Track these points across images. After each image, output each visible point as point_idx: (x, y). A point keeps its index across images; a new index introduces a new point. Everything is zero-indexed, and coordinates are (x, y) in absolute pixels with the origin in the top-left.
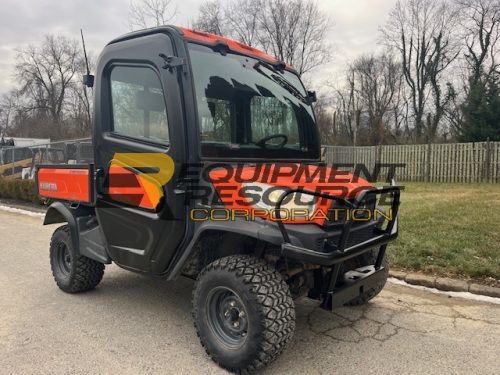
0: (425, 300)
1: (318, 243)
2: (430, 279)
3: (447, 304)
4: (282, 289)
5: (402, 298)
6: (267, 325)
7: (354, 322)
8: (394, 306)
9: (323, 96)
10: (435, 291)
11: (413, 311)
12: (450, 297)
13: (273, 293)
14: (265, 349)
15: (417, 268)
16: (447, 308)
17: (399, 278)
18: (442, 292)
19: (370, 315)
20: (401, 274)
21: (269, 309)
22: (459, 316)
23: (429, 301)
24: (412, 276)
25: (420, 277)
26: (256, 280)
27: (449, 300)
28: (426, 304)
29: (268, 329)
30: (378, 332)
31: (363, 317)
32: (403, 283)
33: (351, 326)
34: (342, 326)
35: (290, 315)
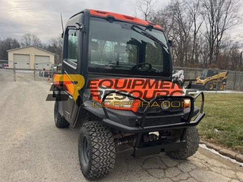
0: (222, 165)
1: (131, 121)
2: (233, 154)
3: (236, 171)
4: (108, 142)
5: (210, 161)
6: (93, 158)
7: (168, 167)
8: (200, 164)
10: (234, 161)
11: (210, 170)
12: (241, 166)
13: (101, 142)
14: (92, 169)
15: (229, 146)
16: (233, 173)
17: (216, 150)
18: (237, 163)
19: (181, 167)
20: (218, 148)
21: (96, 150)
22: (236, 179)
23: (225, 166)
24: (224, 150)
25: (229, 151)
26: (95, 135)
27: (238, 168)
28: (221, 167)
29: (94, 160)
30: (176, 177)
31: (176, 166)
32: (217, 153)
33: (164, 169)
34: (160, 168)
35: (109, 155)
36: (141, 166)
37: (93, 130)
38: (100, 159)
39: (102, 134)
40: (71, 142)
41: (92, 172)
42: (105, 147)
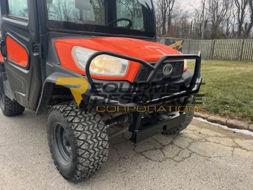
0: (216, 133)
2: (224, 120)
3: (232, 138)
4: (98, 127)
5: (202, 131)
6: (80, 153)
7: (164, 146)
8: (194, 136)
9: (187, 12)
10: (226, 127)
11: (207, 141)
12: (234, 132)
13: (88, 130)
15: (216, 112)
16: (231, 140)
17: (203, 118)
18: (230, 129)
19: (178, 142)
20: (206, 115)
21: (82, 142)
22: (237, 147)
23: (220, 134)
24: (212, 117)
25: (218, 118)
26: (76, 120)
27: (233, 135)
28: (217, 136)
29: (81, 156)
30: (177, 155)
31: (172, 143)
32: (205, 121)
33: (161, 149)
34: (155, 149)
35: (102, 146)
36: (134, 150)
37: (73, 114)
38: (90, 154)
39: (88, 119)
40: (31, 133)
41: (79, 173)
42: (94, 135)
